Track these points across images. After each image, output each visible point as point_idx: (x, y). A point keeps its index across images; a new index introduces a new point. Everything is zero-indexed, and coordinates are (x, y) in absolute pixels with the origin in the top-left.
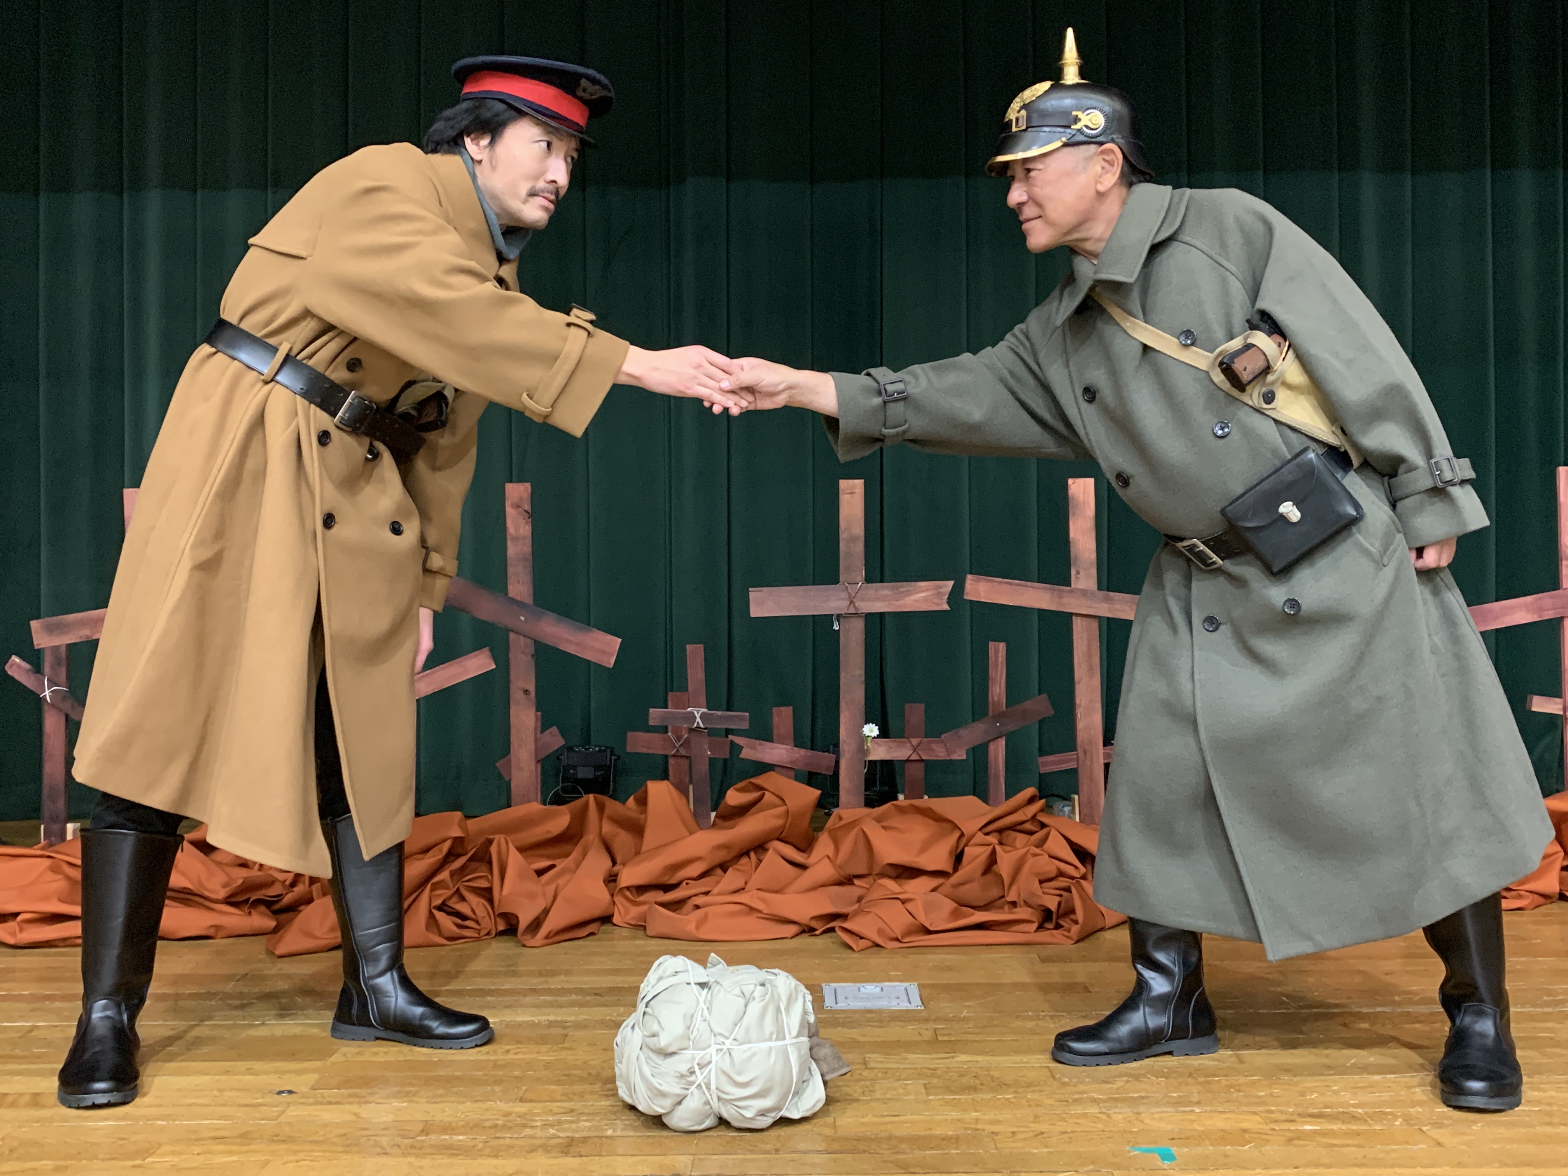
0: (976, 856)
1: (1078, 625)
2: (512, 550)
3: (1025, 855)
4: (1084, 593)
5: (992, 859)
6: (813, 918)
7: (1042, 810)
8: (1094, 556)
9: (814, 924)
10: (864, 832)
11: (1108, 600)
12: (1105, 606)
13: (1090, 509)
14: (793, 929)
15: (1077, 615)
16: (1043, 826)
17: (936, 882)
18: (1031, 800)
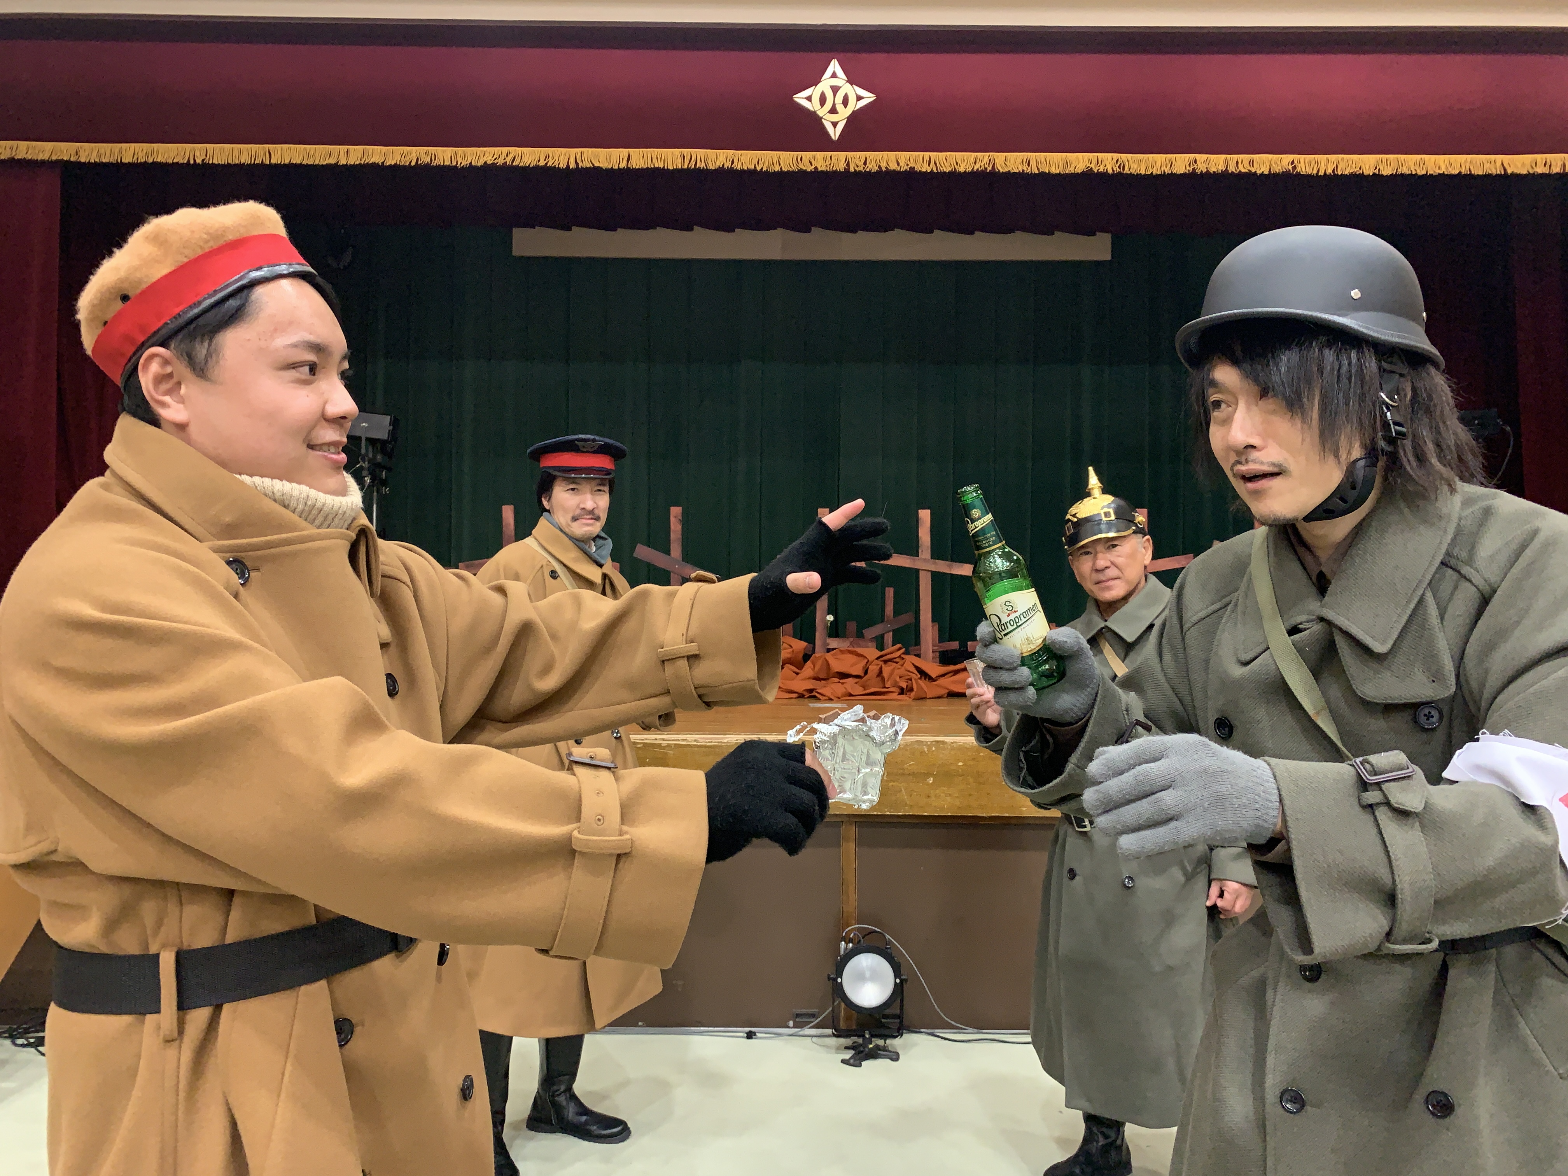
0: (873, 669)
1: (921, 574)
2: (673, 536)
3: (894, 669)
4: (925, 560)
5: (881, 671)
6: (805, 690)
7: (903, 653)
8: (929, 544)
9: (805, 693)
10: (826, 660)
11: (935, 563)
12: (933, 566)
13: (928, 524)
14: (795, 695)
15: (922, 570)
16: (903, 659)
17: (857, 680)
18: (900, 649)
